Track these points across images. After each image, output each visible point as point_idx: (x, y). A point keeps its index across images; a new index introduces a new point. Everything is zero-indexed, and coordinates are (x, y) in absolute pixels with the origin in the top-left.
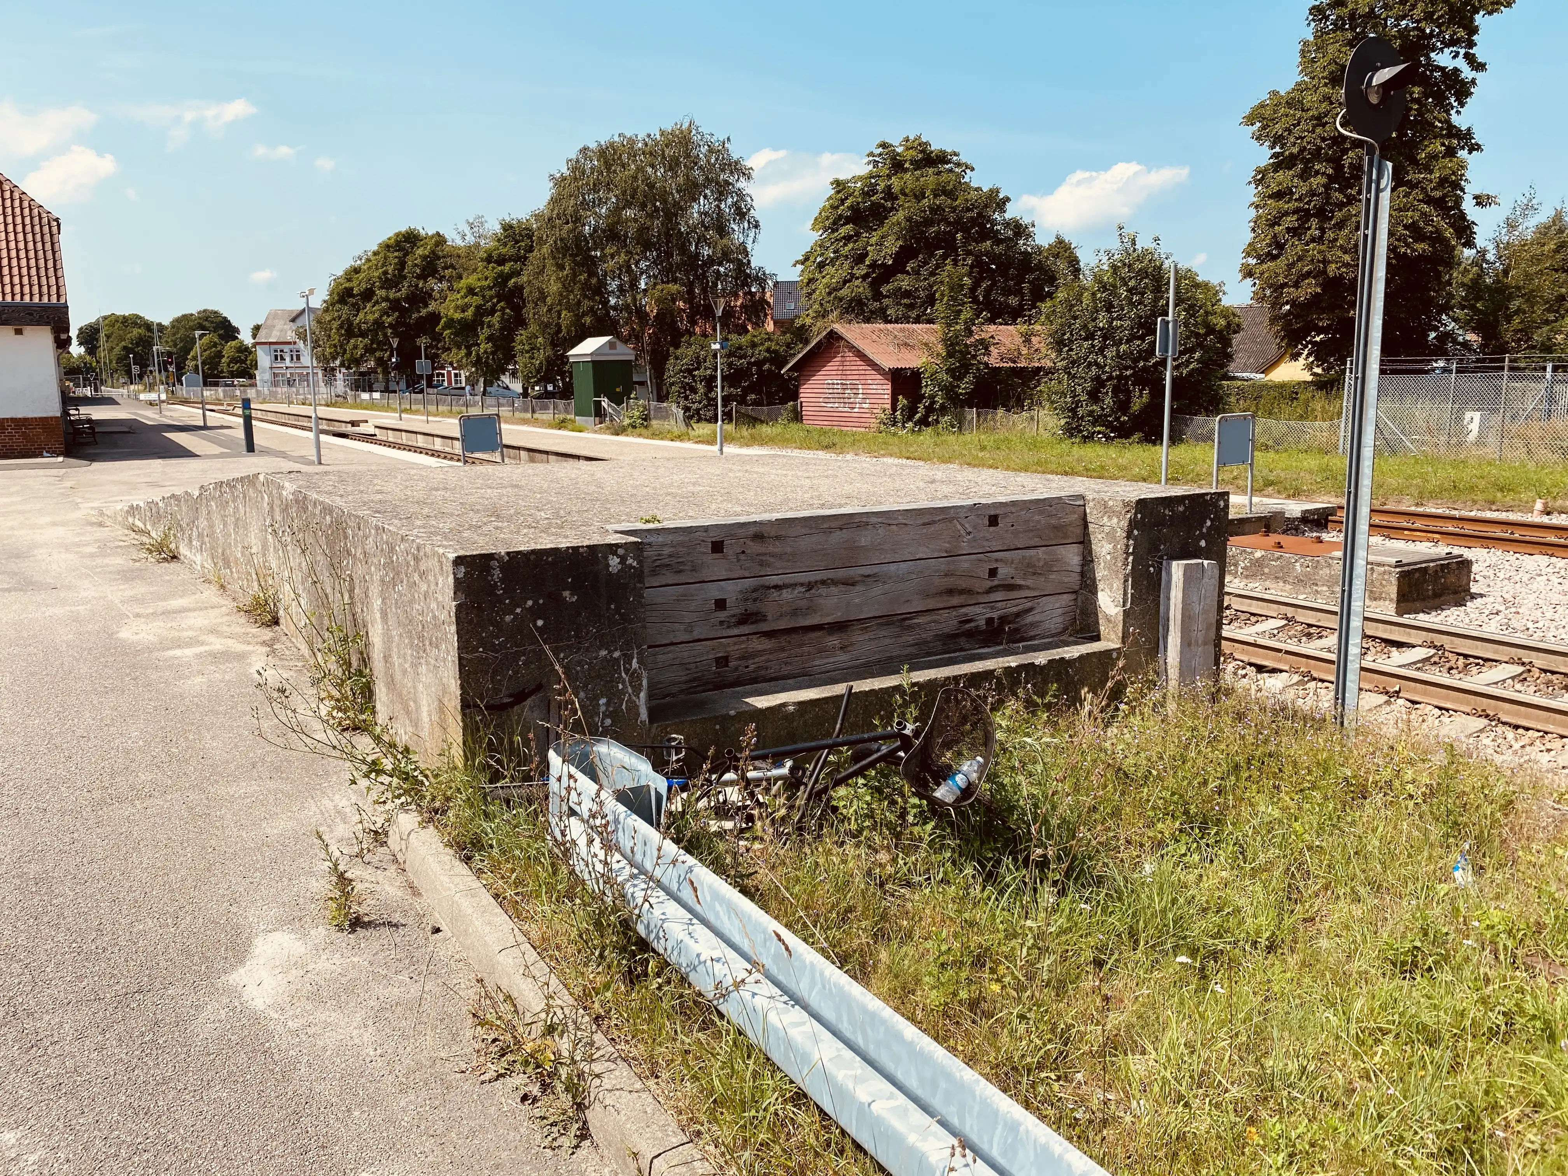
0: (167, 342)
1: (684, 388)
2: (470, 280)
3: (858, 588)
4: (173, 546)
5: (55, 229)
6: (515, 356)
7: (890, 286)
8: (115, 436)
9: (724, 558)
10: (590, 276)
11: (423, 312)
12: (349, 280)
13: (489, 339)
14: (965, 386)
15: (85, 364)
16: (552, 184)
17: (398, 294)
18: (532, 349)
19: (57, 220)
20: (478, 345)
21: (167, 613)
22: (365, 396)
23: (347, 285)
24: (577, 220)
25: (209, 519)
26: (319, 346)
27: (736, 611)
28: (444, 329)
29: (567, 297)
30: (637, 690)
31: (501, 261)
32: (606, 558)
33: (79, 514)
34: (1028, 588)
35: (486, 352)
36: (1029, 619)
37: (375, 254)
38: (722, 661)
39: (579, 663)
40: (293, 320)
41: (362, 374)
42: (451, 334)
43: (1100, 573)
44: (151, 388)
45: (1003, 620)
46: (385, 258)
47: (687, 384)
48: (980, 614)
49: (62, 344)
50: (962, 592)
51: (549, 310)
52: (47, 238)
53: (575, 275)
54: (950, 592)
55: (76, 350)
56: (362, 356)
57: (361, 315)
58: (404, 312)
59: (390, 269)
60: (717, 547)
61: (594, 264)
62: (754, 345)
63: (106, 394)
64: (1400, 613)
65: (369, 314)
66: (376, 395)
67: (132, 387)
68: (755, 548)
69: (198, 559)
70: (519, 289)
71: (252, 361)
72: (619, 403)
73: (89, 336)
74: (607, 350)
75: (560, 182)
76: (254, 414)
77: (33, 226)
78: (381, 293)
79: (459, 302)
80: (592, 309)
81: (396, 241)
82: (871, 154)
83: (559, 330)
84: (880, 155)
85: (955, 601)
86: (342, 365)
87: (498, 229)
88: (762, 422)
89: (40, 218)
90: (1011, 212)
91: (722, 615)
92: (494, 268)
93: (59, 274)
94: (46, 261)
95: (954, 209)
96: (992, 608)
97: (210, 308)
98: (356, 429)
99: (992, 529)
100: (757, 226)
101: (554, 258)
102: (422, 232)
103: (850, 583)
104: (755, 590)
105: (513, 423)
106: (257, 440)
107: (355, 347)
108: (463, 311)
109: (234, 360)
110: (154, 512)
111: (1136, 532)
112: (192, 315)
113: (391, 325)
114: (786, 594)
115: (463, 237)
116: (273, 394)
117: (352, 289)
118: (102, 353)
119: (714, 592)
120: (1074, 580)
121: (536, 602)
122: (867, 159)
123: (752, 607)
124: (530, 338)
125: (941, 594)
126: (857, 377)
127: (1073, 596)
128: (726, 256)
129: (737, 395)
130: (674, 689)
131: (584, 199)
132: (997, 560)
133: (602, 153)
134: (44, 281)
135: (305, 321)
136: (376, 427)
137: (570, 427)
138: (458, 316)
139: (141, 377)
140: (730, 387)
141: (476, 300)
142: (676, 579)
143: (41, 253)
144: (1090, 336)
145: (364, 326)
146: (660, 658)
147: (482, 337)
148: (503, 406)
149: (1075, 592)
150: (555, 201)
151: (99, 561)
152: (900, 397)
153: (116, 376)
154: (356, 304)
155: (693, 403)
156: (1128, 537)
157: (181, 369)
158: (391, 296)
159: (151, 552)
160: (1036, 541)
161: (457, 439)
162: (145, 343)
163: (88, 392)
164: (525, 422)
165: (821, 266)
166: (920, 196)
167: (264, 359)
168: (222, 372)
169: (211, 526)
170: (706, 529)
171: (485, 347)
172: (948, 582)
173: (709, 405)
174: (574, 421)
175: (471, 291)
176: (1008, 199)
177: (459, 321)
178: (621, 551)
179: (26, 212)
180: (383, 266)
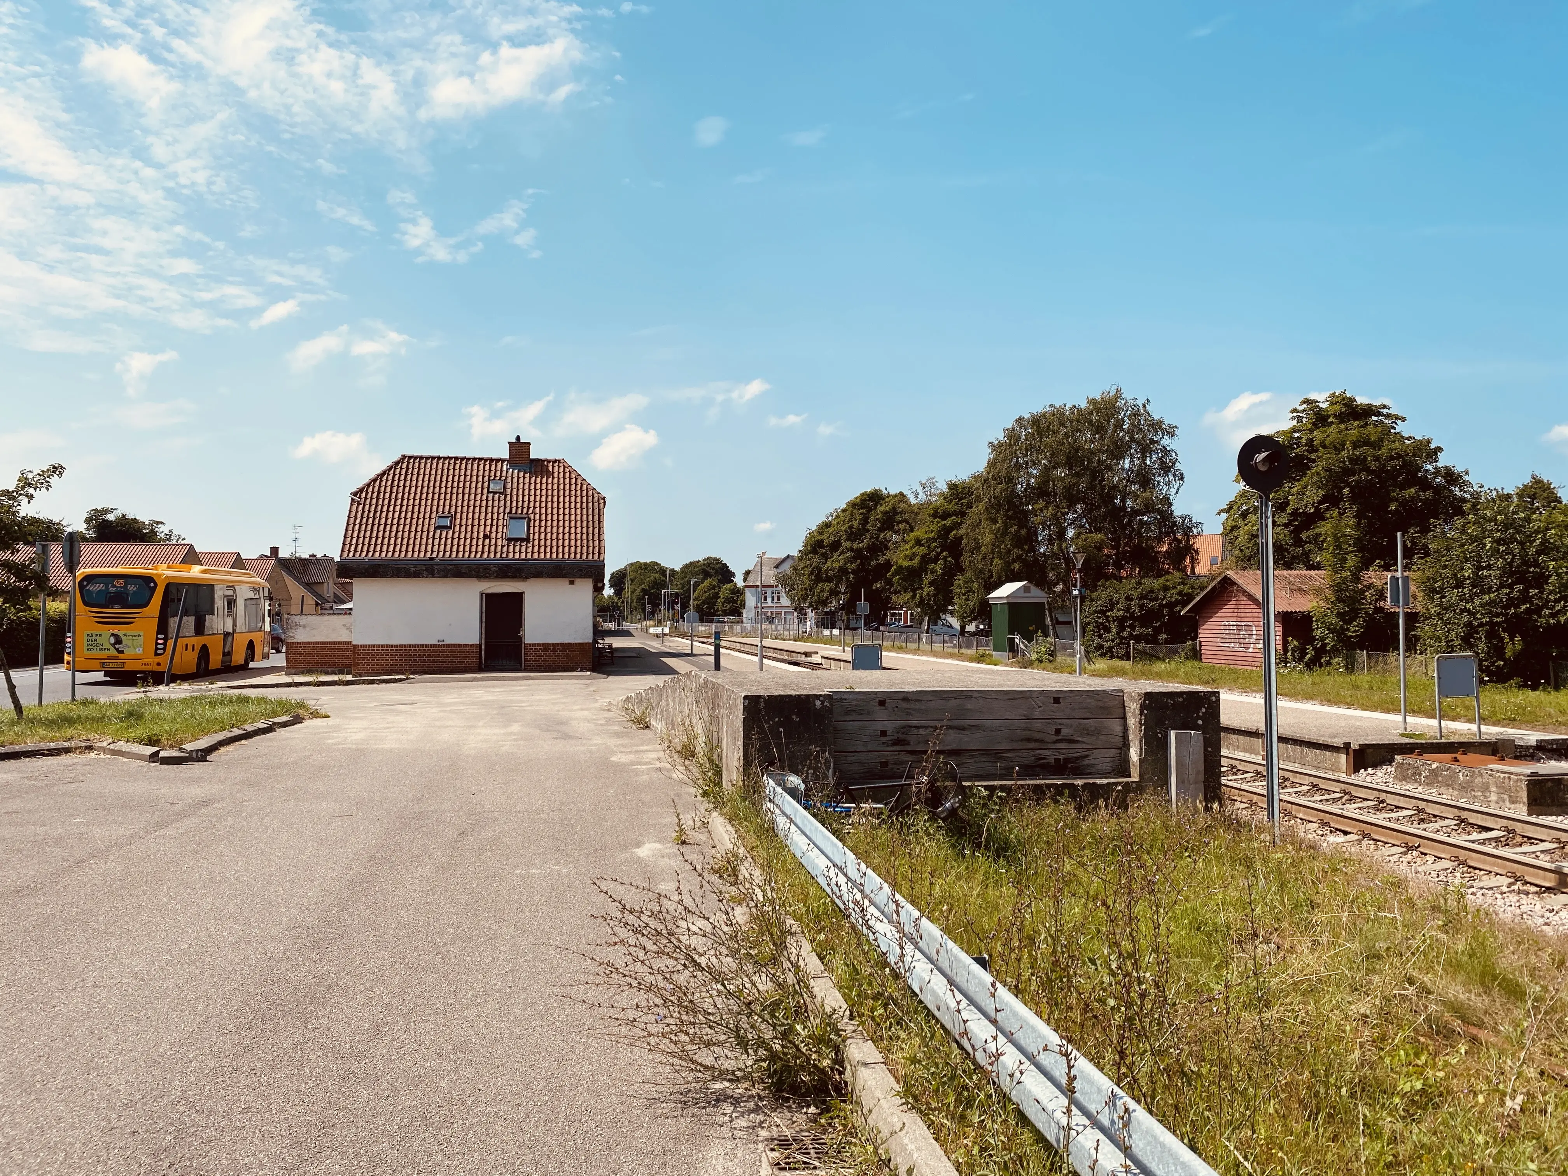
0: (677, 585)
1: (1098, 627)
2: (918, 533)
3: (966, 732)
4: (647, 720)
5: (602, 505)
6: (953, 598)
7: (1310, 533)
8: (628, 659)
9: (886, 709)
10: (1020, 528)
11: (881, 560)
12: (821, 534)
13: (932, 583)
14: (1354, 630)
15: (613, 603)
16: (990, 450)
17: (861, 545)
18: (968, 592)
19: (604, 498)
20: (922, 589)
21: (636, 752)
22: (827, 632)
23: (820, 538)
24: (1009, 480)
25: (667, 701)
26: (794, 589)
27: (892, 737)
28: (894, 575)
29: (999, 546)
30: (828, 768)
31: (945, 516)
32: (814, 702)
33: (597, 705)
34: (1084, 742)
35: (928, 595)
36: (1086, 762)
37: (844, 511)
38: (884, 764)
39: (800, 751)
40: (777, 567)
41: (827, 613)
42: (899, 579)
43: (1131, 737)
44: (659, 623)
45: (1067, 760)
46: (851, 515)
47: (1101, 624)
48: (1050, 755)
49: (598, 589)
50: (1036, 741)
51: (984, 558)
52: (596, 511)
53: (1006, 527)
54: (1029, 740)
55: (608, 591)
56: (827, 598)
57: (829, 563)
58: (865, 560)
59: (855, 524)
60: (882, 703)
61: (1026, 518)
62: (1166, 589)
63: (626, 628)
64: (1530, 814)
65: (836, 562)
66: (836, 632)
67: (645, 623)
68: (904, 705)
69: (659, 726)
70: (959, 539)
71: (741, 601)
72: (1030, 640)
73: (618, 580)
74: (1022, 594)
75: (997, 448)
76: (723, 643)
77: (587, 503)
78: (846, 544)
79: (907, 552)
80: (1019, 557)
81: (861, 500)
82: (1295, 410)
83: (992, 576)
84: (1304, 411)
85: (1032, 745)
86: (810, 605)
87: (944, 488)
88: (1158, 658)
89: (593, 497)
90: (1443, 461)
91: (884, 739)
92: (938, 522)
93: (602, 538)
94: (594, 528)
95: (1377, 459)
96: (1059, 752)
97: (713, 556)
98: (809, 659)
99: (1056, 705)
100: (1182, 478)
101: (989, 513)
102: (885, 492)
103: (962, 729)
104: (904, 727)
105: (943, 657)
106: (723, 663)
107: (822, 591)
108: (911, 560)
109: (728, 600)
110: (640, 699)
111: (1145, 712)
112: (699, 561)
113: (853, 571)
114: (921, 731)
115: (917, 495)
116: (754, 630)
117: (822, 541)
118: (626, 594)
119: (880, 726)
120: (1118, 741)
121: (779, 719)
122: (1291, 415)
123: (902, 737)
124: (967, 583)
125: (1022, 740)
126: (1251, 619)
127: (1119, 751)
128: (1148, 507)
129: (1148, 634)
130: (857, 776)
131: (1017, 462)
132: (1060, 724)
133: (1036, 421)
134: (591, 544)
135: (786, 568)
136: (823, 657)
137: (988, 660)
138: (906, 564)
139: (653, 613)
140: (1141, 628)
141: (921, 550)
142: (859, 718)
143: (591, 523)
144: (1459, 585)
145: (830, 573)
146: (849, 758)
147: (926, 582)
148: (936, 643)
149: (1120, 749)
150: (991, 464)
151: (605, 727)
152: (1290, 639)
153: (635, 613)
154: (826, 553)
155: (1107, 641)
156: (1141, 714)
157: (685, 607)
158: (855, 547)
159: (634, 722)
160: (1088, 715)
161: (849, 662)
162: (659, 585)
163: (613, 626)
164: (951, 656)
165: (1244, 515)
166: (1338, 448)
167: (750, 600)
168: (718, 610)
169: (667, 705)
170: (876, 693)
171: (927, 590)
172: (1027, 734)
173: (1121, 643)
174: (991, 656)
175: (918, 542)
176: (1439, 449)
177: (908, 568)
178: (822, 698)
179: (584, 493)
180: (849, 521)
